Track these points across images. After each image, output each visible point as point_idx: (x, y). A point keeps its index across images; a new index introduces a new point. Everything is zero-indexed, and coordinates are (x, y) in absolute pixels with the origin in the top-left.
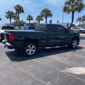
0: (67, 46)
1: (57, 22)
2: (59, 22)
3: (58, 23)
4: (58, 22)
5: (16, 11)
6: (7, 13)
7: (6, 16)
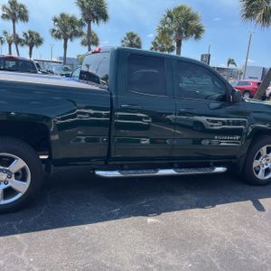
0: (219, 169)
1: (229, 63)
2: (234, 63)
3: (231, 66)
4: (231, 62)
5: (84, 14)
6: (56, 20)
7: (54, 30)
